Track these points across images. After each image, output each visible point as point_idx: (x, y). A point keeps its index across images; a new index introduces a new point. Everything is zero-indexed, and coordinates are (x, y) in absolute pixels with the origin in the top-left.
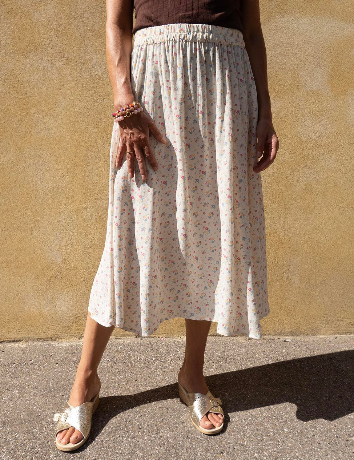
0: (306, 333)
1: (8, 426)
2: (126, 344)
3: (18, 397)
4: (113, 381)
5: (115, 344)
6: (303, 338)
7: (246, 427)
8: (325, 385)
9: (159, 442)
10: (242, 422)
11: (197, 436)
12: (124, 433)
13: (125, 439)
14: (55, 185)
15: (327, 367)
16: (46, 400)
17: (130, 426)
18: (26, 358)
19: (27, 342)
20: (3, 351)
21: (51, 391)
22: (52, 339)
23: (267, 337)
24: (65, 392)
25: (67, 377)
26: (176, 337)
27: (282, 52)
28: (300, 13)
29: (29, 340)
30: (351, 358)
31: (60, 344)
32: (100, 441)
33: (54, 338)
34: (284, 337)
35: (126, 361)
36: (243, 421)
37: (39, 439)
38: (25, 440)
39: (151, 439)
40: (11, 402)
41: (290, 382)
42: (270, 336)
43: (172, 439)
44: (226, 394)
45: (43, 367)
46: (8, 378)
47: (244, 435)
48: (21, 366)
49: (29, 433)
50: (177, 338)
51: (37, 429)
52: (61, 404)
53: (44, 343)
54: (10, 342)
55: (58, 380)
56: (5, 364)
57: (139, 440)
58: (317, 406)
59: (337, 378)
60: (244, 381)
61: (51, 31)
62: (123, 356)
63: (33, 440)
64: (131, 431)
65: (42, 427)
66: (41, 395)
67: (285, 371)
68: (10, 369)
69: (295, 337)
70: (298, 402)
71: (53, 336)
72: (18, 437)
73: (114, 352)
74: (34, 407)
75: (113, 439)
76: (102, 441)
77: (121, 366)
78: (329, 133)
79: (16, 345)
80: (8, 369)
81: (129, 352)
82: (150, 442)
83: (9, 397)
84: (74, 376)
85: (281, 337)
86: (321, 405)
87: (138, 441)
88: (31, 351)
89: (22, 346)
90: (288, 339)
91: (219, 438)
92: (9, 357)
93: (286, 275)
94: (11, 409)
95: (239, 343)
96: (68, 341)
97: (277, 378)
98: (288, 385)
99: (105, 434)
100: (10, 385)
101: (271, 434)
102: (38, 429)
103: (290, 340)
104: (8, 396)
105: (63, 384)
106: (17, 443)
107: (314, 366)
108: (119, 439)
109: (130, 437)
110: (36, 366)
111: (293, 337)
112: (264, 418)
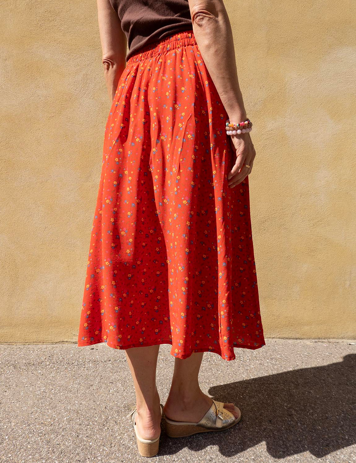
1: (123, 415)
3: (122, 390)
4: (203, 377)
18: (118, 355)
20: (97, 349)
23: (331, 340)
25: (161, 373)
34: (347, 341)
35: (209, 359)
40: (118, 394)
42: (334, 340)
46: (109, 373)
48: (117, 363)
52: (163, 397)
56: (102, 361)
80: (107, 365)
83: (115, 389)
84: (166, 372)
85: (344, 340)
90: (351, 342)
92: (104, 355)
94: (120, 400)
95: (307, 345)
100: (112, 379)
103: (354, 343)
104: (113, 389)
105: (159, 379)
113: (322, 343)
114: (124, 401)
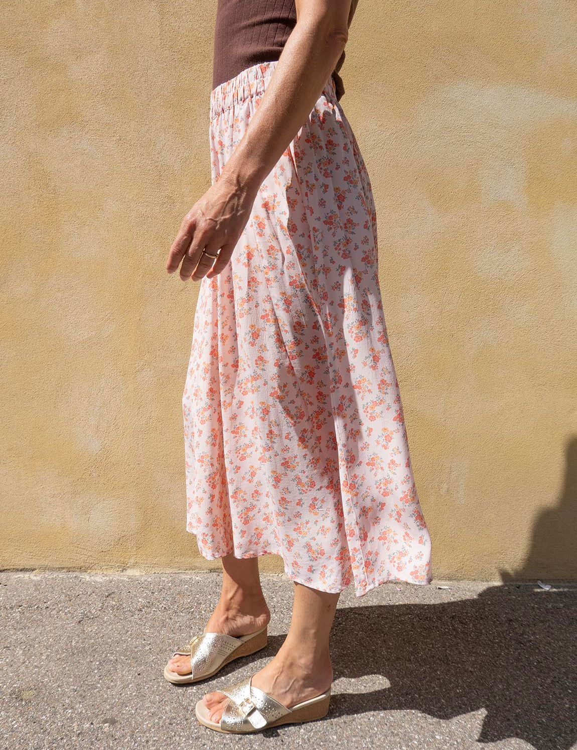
0: (473, 578)
1: (3, 708)
2: (193, 582)
3: (21, 661)
4: (171, 641)
5: (177, 581)
6: (468, 585)
7: (376, 729)
8: (501, 665)
9: (237, 747)
10: (369, 719)
11: (297, 741)
12: (183, 729)
13: (184, 739)
14: (93, 333)
15: (505, 634)
16: (65, 668)
17: (193, 718)
18: (39, 597)
19: (43, 572)
20: (6, 585)
21: (73, 654)
22: (80, 568)
24: (96, 656)
25: (99, 632)
26: (271, 575)
27: (454, 140)
28: (484, 80)
29: (45, 569)
30: (542, 622)
31: (92, 578)
32: (143, 741)
33: (84, 568)
34: (438, 582)
35: (192, 610)
36: (371, 718)
37: (49, 733)
38: (26, 734)
39: (225, 741)
41: (446, 656)
43: (258, 744)
44: (345, 670)
45: (64, 614)
46: (10, 628)
47: (372, 743)
48: (31, 611)
49: (35, 722)
50: (273, 577)
51: (46, 716)
53: (69, 576)
54: (17, 570)
55: (86, 637)
56: (7, 606)
57: (206, 742)
58: (488, 699)
59: (519, 654)
60: (374, 651)
61: (96, 94)
62: (189, 601)
63: (39, 735)
64: (193, 727)
65: (55, 713)
66: (58, 660)
67: (438, 638)
68: (14, 615)
69: (455, 583)
70: (458, 691)
71: (82, 564)
72: (16, 728)
73: (174, 595)
74: (46, 680)
75: (165, 738)
76: (147, 742)
77: (184, 617)
78: (522, 269)
79: (26, 576)
80: (11, 615)
81: (198, 596)
82: (222, 746)
83: (7, 660)
84: (110, 631)
86: (495, 697)
87: (204, 745)
88: (47, 586)
89: (35, 578)
90: (444, 585)
91: (332, 745)
92: (14, 595)
93: (445, 486)
94: (9, 681)
96: (105, 573)
97: (426, 648)
98: (444, 662)
99: (153, 730)
100: (11, 641)
101: (415, 742)
102: (48, 715)
103: (447, 587)
104: (6, 659)
105: (93, 643)
106: (14, 739)
107: (483, 631)
108: (174, 739)
109: (192, 737)
110: (54, 612)
111: (451, 582)
112: (404, 716)
113: (394, 585)
114: (15, 683)
